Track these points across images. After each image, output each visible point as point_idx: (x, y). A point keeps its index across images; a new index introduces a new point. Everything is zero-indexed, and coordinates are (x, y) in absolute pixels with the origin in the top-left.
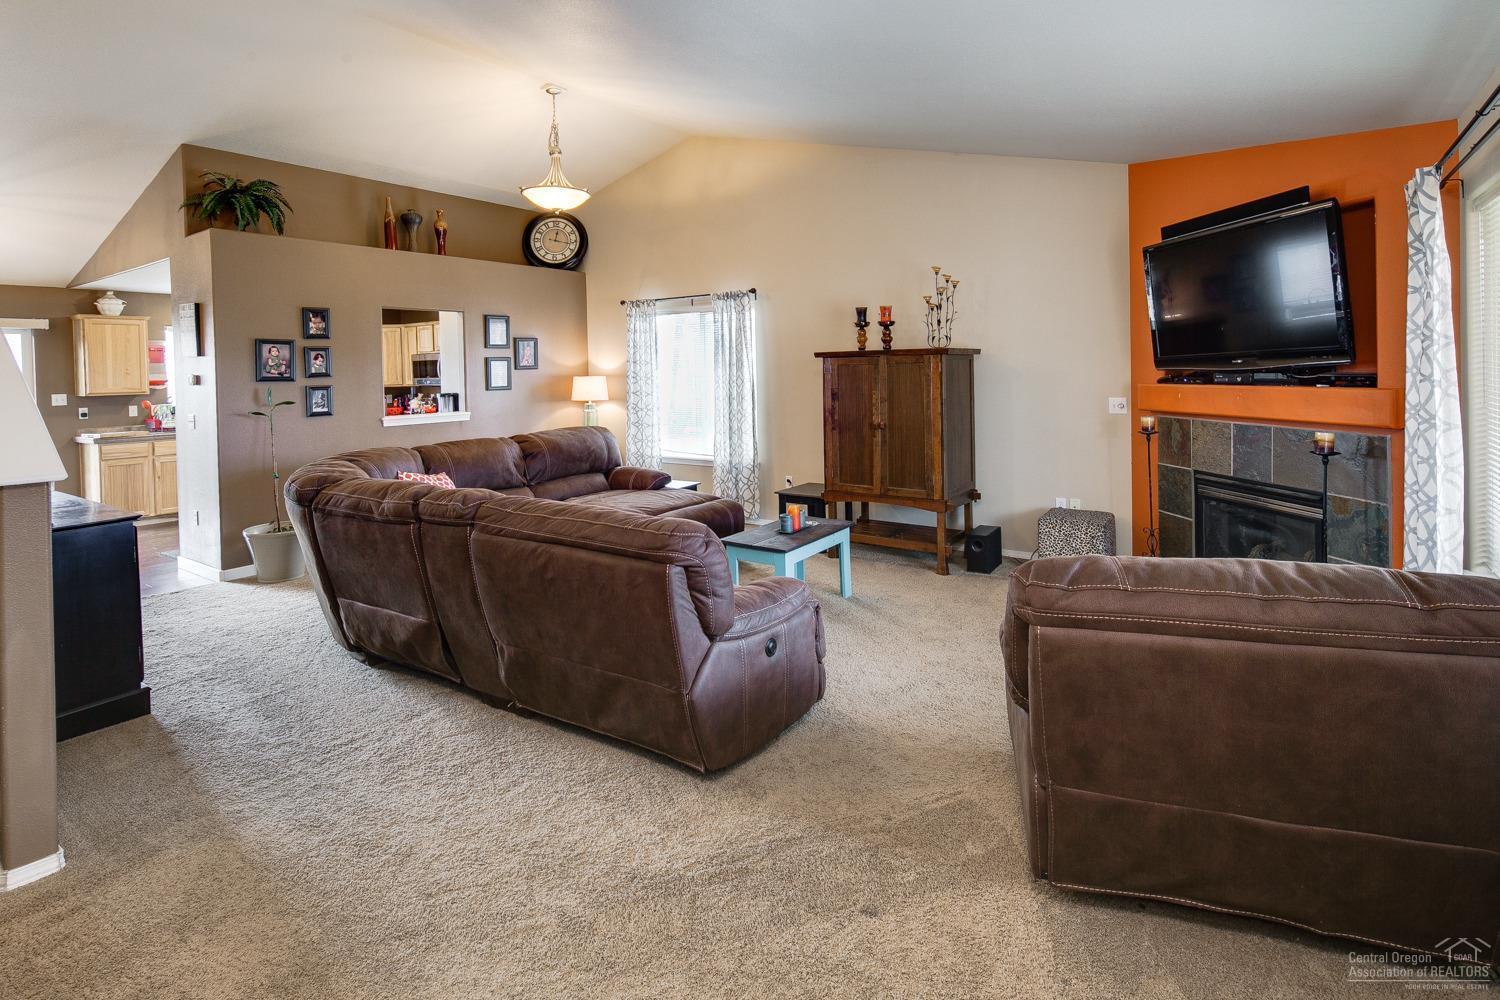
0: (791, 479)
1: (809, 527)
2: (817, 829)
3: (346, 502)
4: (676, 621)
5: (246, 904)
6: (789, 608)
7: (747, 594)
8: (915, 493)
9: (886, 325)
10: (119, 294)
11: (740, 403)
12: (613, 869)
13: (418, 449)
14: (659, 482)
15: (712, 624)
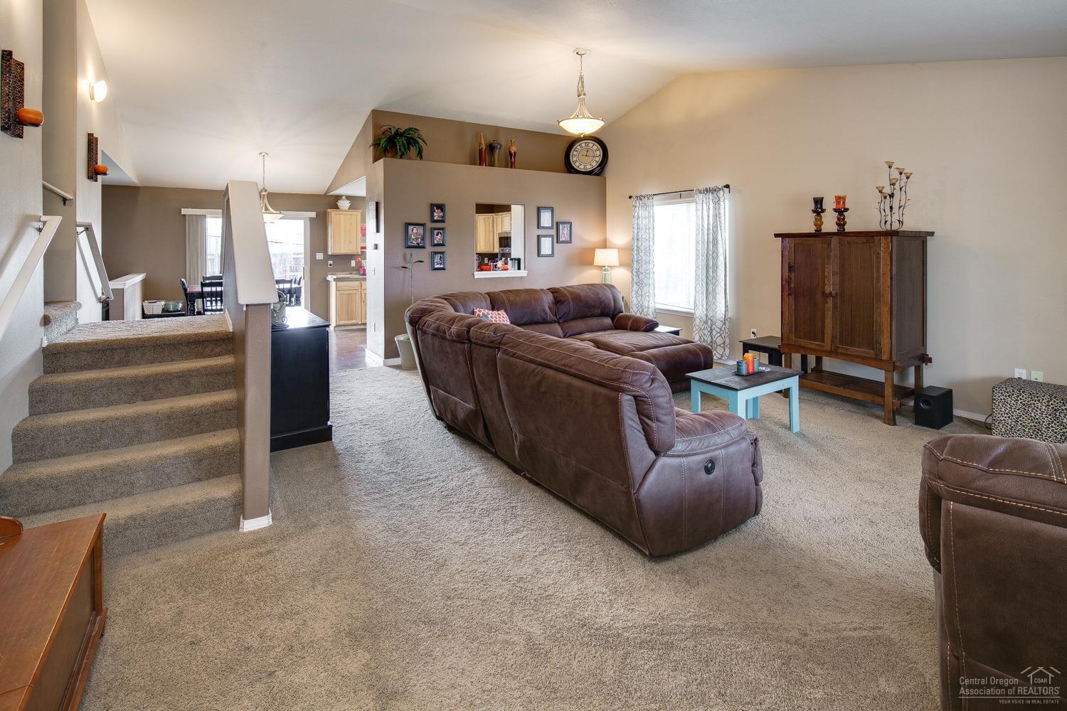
0: (755, 331)
1: (762, 372)
2: (737, 626)
3: (433, 326)
4: (625, 436)
5: (349, 573)
6: (727, 438)
7: (691, 423)
8: (863, 352)
9: (841, 212)
10: (348, 198)
11: (715, 271)
12: (571, 614)
13: (488, 294)
14: (650, 326)
15: (656, 443)
